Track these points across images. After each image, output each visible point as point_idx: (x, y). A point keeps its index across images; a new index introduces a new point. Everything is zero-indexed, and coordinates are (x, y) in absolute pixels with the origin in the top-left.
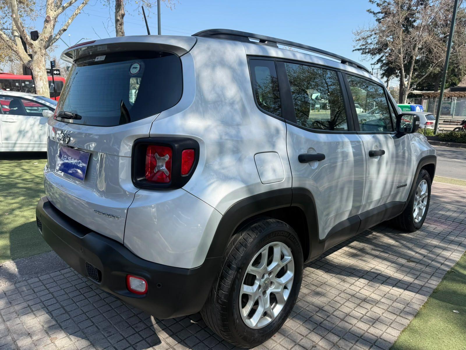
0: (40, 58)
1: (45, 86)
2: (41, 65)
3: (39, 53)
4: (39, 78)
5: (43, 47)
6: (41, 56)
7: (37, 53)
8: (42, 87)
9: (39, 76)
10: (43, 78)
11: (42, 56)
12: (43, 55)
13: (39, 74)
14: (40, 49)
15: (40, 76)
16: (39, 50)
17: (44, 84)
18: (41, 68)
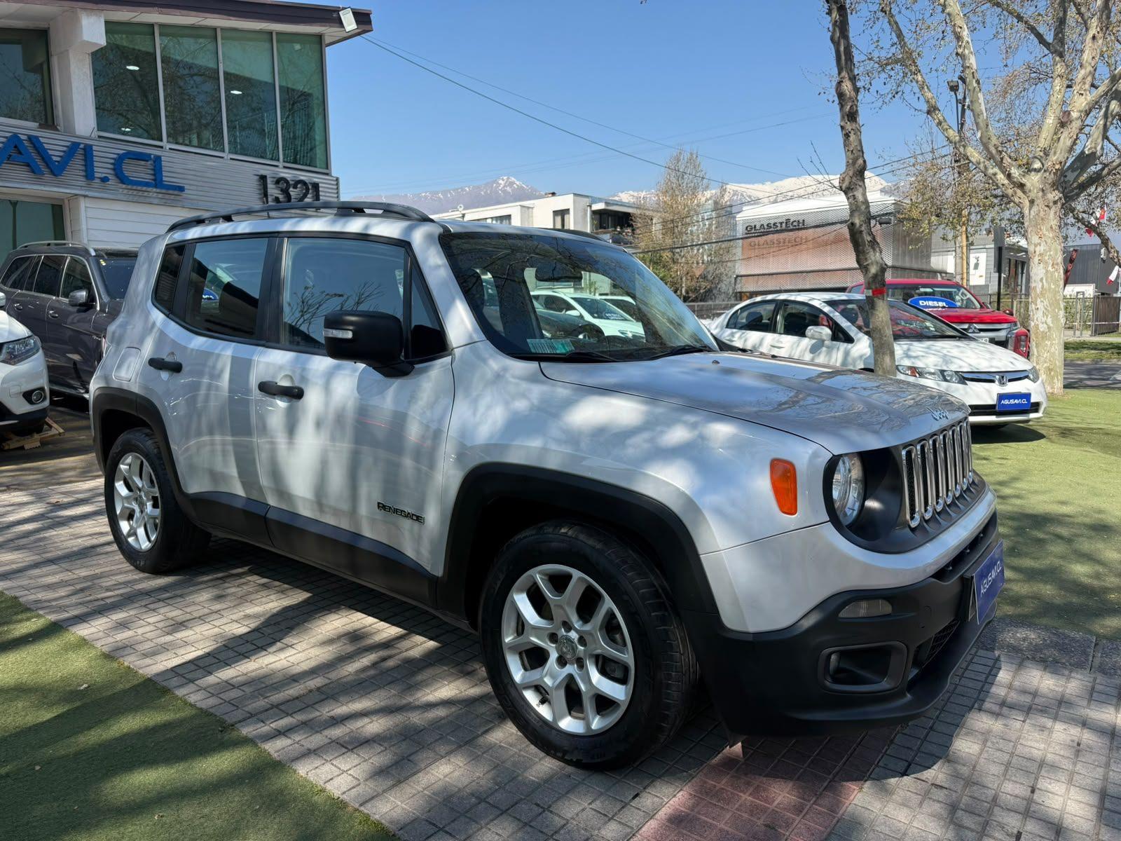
0: (1042, 214)
1: (1049, 275)
2: (1044, 228)
3: (1039, 202)
4: (1036, 260)
5: (1048, 186)
6: (1046, 208)
7: (1036, 203)
8: (1041, 280)
9: (1037, 253)
10: (1047, 258)
11: (1047, 206)
12: (1051, 204)
13: (1038, 249)
14: (1043, 191)
15: (1040, 255)
16: (1041, 194)
17: (1047, 271)
18: (1044, 235)
